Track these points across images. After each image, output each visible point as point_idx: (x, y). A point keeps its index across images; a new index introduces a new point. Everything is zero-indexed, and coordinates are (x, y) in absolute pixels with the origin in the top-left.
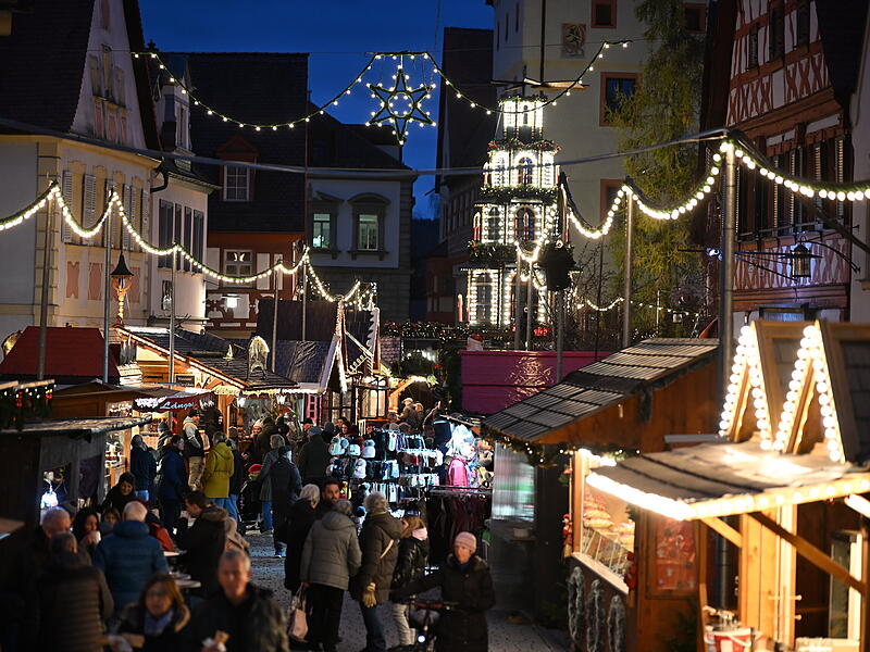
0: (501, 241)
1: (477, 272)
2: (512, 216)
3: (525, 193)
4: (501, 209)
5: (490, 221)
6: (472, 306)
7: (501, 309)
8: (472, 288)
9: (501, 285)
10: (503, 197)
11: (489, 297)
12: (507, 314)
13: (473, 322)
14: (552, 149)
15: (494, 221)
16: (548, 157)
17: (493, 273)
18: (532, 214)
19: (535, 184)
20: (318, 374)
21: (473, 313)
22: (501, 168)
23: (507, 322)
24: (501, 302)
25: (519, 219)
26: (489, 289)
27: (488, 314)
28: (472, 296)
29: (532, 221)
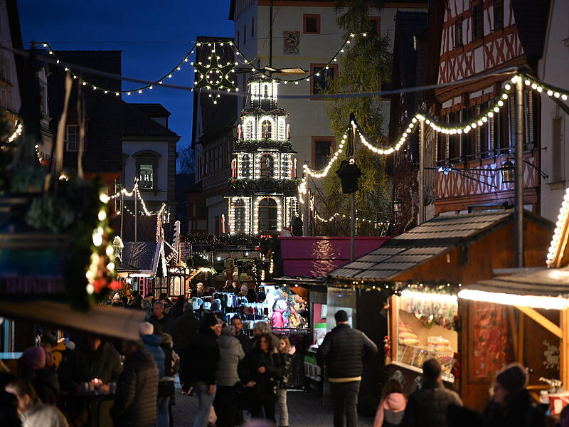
0: (251, 177)
1: (235, 199)
2: (258, 160)
3: (267, 144)
4: (250, 155)
5: (243, 164)
6: (232, 222)
7: (251, 224)
8: (232, 210)
9: (252, 207)
10: (252, 147)
11: (243, 216)
12: (256, 227)
13: (232, 233)
14: (284, 114)
15: (246, 163)
16: (282, 119)
17: (246, 200)
18: (272, 159)
19: (273, 138)
20: (150, 263)
21: (232, 227)
22: (250, 127)
23: (256, 232)
24: (251, 218)
25: (263, 162)
26: (243, 210)
27: (243, 227)
28: (232, 215)
29: (272, 164)
